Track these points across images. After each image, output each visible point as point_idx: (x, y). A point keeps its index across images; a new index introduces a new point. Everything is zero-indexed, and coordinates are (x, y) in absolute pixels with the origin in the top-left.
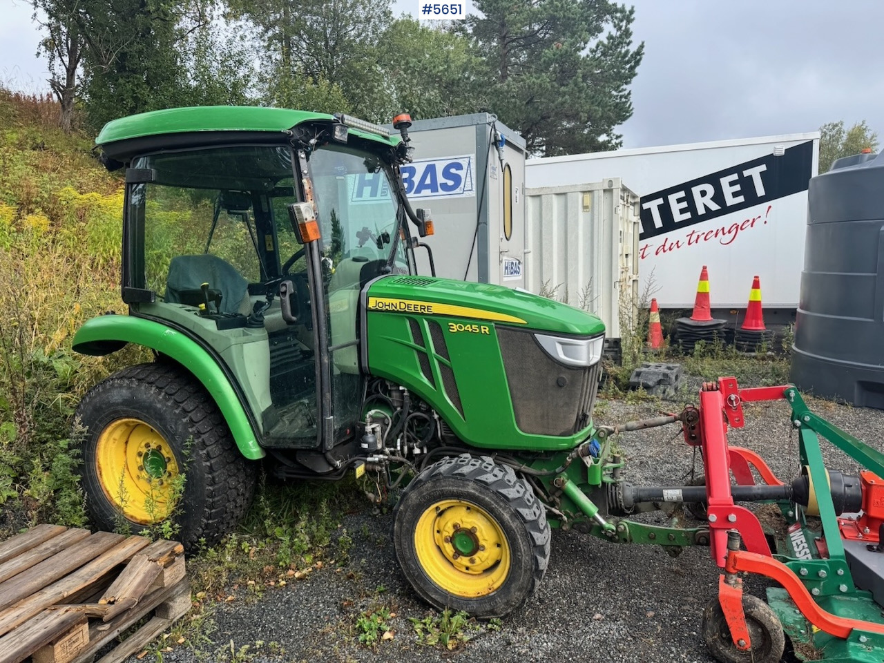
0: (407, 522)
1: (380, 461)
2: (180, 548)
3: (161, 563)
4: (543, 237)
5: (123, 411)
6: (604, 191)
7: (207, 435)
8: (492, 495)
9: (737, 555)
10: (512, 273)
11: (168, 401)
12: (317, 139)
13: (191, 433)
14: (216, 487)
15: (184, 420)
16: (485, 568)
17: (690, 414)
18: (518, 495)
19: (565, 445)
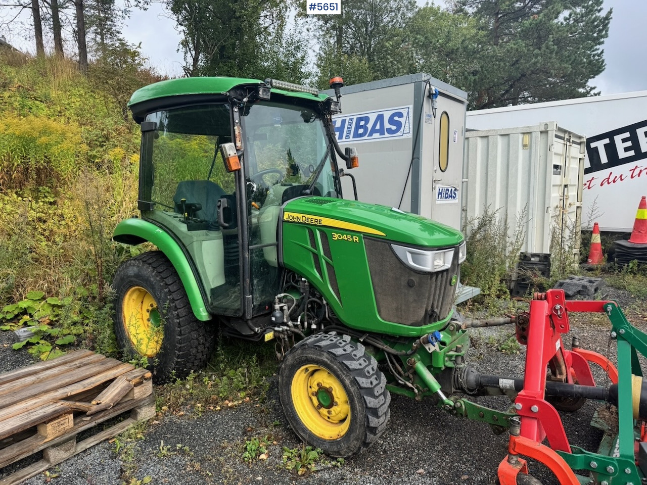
0: (286, 377)
1: (283, 331)
2: (149, 374)
3: (132, 383)
4: (489, 169)
5: (135, 282)
6: (541, 132)
7: (178, 302)
8: (338, 364)
9: (517, 440)
10: (446, 198)
11: (157, 276)
12: (248, 98)
13: (168, 299)
14: (183, 337)
15: (166, 290)
16: (340, 419)
17: (521, 318)
18: (359, 367)
19: (414, 333)
